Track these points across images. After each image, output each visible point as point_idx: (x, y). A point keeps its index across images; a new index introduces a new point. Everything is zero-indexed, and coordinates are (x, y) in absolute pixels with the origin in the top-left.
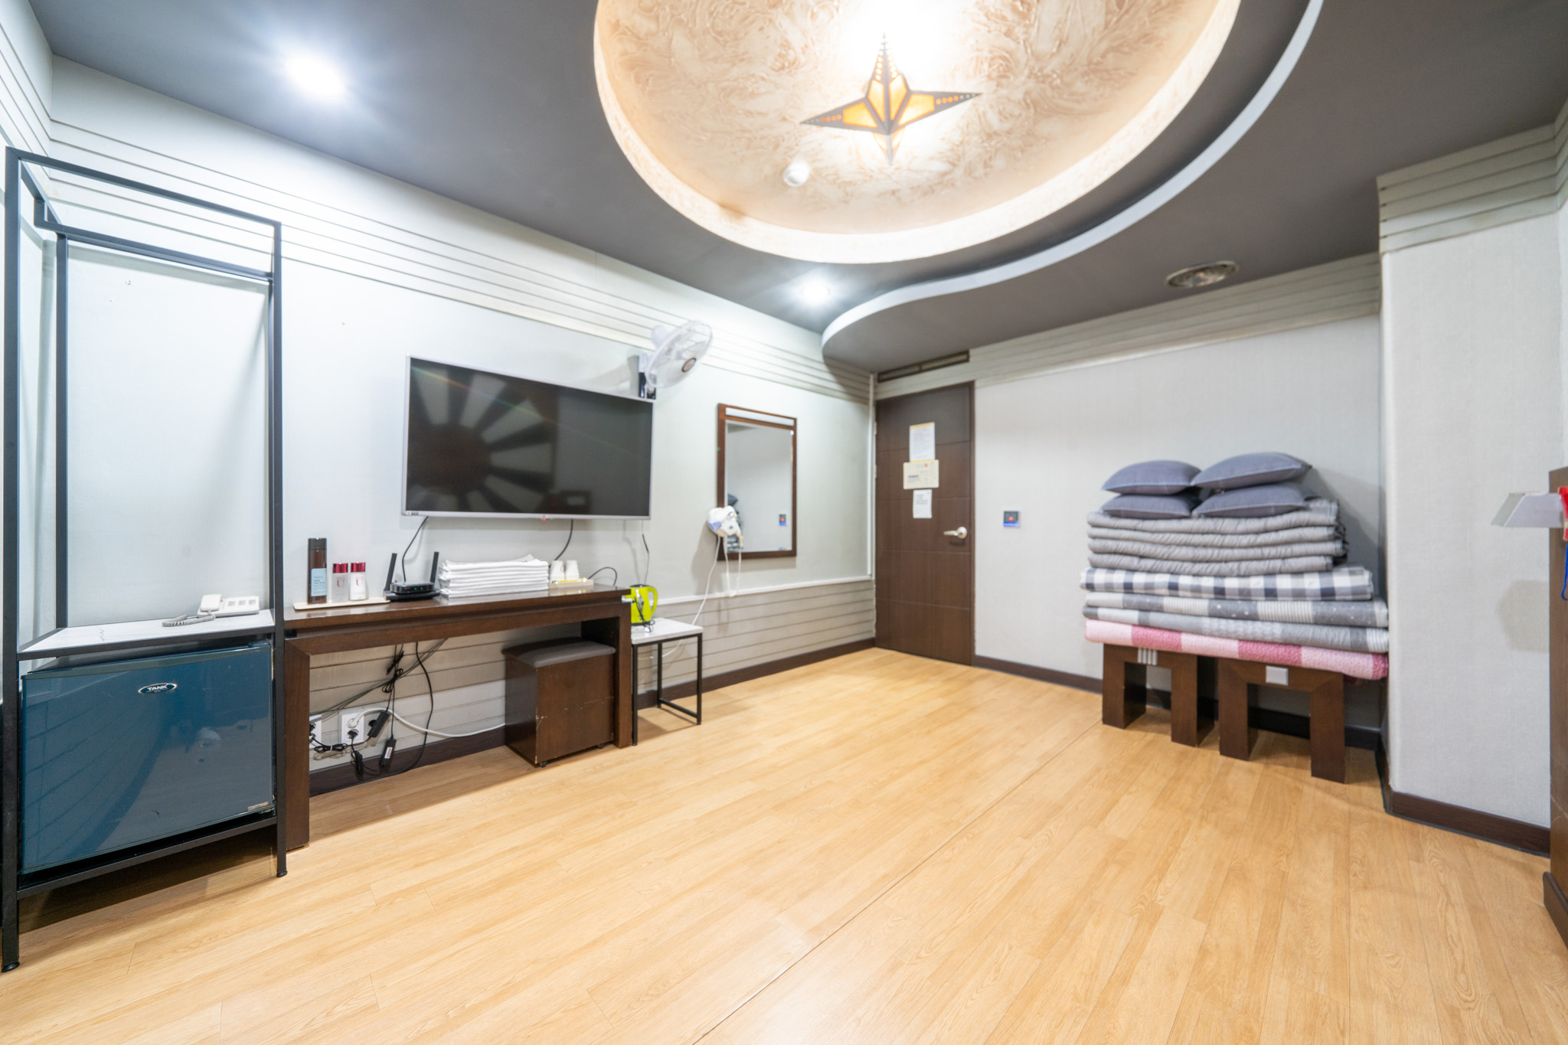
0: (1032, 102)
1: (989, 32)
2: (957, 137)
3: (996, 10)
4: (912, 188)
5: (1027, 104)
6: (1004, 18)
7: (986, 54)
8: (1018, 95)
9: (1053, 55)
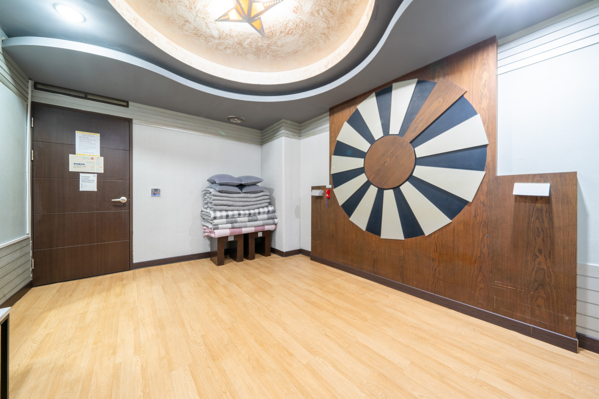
0: (259, 49)
1: (281, 27)
2: (233, 34)
3: (288, 26)
4: (195, 28)
5: (258, 48)
6: (286, 29)
7: (272, 29)
8: (260, 44)
9: (277, 46)
